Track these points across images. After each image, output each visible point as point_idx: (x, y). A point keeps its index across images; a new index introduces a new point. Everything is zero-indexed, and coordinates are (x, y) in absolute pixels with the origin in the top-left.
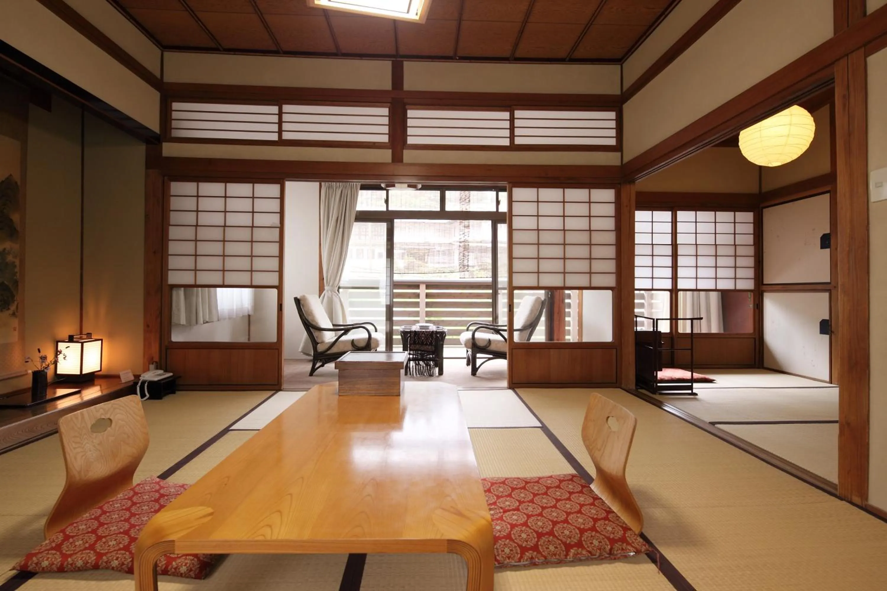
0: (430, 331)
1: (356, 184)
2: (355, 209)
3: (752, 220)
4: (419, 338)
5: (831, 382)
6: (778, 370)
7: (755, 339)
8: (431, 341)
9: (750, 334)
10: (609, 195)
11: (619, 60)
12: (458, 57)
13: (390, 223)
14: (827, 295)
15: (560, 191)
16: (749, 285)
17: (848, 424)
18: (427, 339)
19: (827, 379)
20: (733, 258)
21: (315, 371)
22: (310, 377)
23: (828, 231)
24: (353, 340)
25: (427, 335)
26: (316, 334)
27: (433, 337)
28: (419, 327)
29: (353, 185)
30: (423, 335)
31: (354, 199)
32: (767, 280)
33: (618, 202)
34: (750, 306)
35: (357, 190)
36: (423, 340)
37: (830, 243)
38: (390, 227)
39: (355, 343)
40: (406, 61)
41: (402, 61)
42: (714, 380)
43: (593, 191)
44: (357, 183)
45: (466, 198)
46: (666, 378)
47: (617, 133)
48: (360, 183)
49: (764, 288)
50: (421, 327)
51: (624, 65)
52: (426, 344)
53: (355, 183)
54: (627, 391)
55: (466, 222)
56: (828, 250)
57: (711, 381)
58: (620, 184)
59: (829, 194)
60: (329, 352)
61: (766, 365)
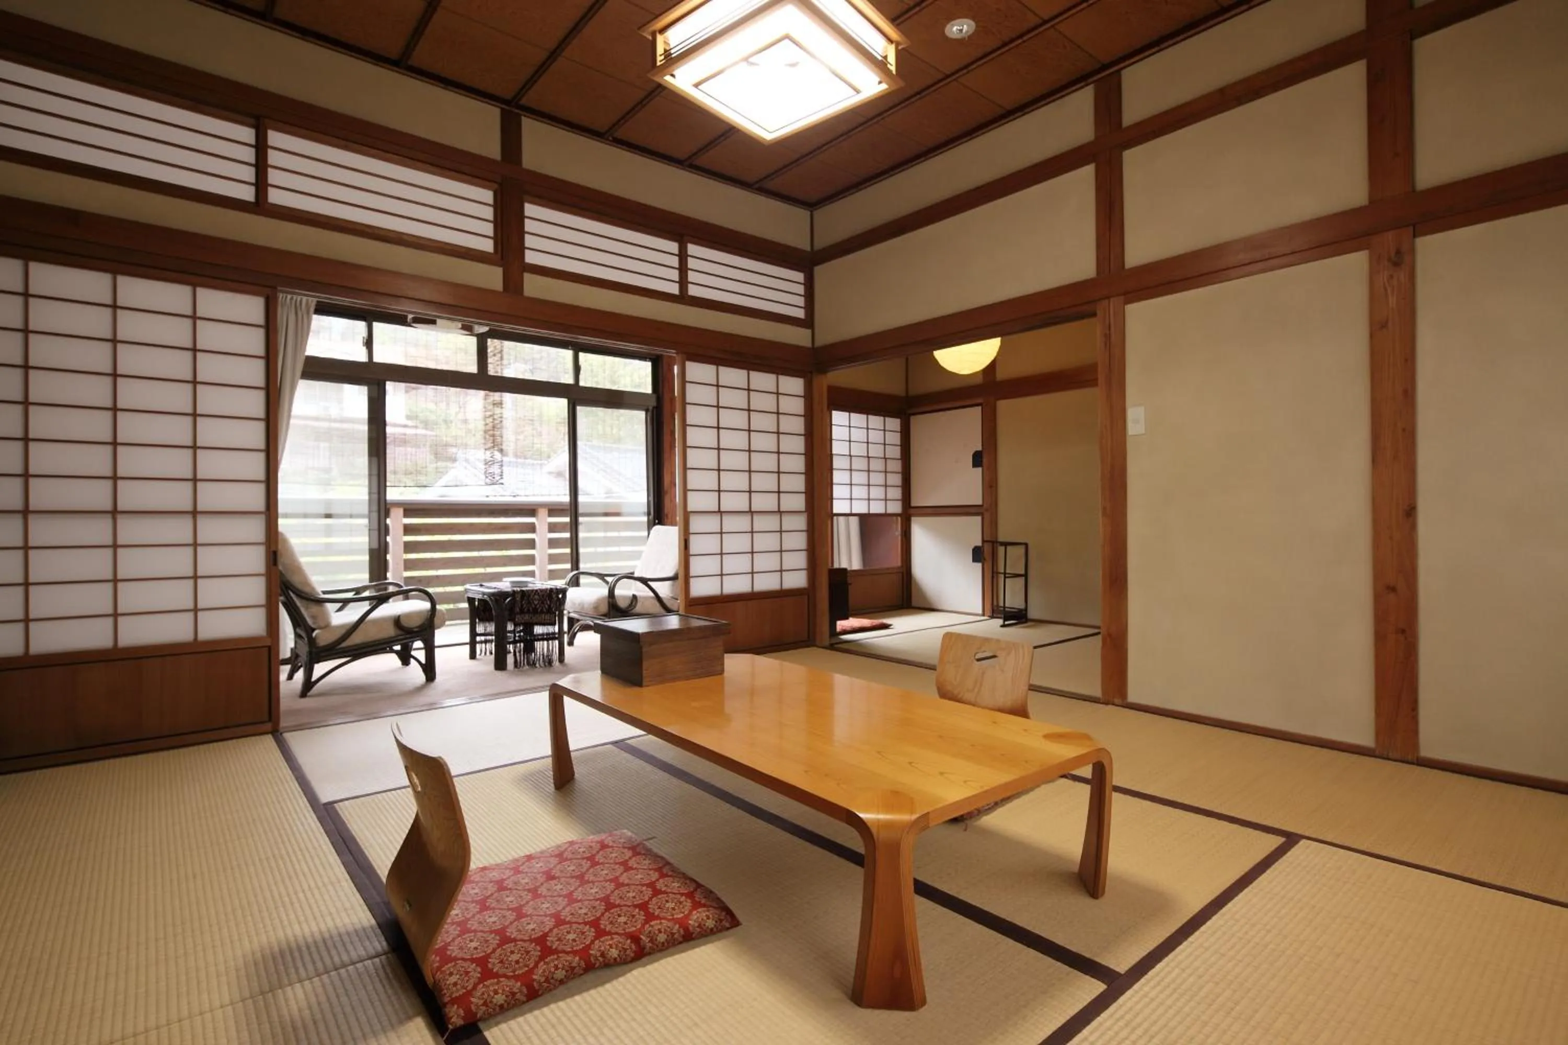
0: (547, 589)
1: (307, 301)
2: (305, 350)
3: (899, 429)
4: (529, 603)
5: (983, 615)
6: (930, 608)
7: (903, 573)
8: (549, 606)
9: (898, 568)
10: (794, 385)
11: (811, 205)
12: (613, 138)
13: (376, 387)
14: (979, 518)
15: (743, 373)
16: (895, 508)
17: (1110, 635)
18: (543, 603)
19: (980, 612)
20: (883, 474)
21: (312, 687)
22: (303, 700)
23: (980, 448)
24: (399, 616)
25: (543, 596)
26: (306, 612)
27: (552, 598)
28: (508, 584)
29: (301, 301)
30: (536, 597)
31: (302, 333)
32: (914, 503)
33: (808, 396)
34: (898, 532)
35: (308, 313)
36: (536, 605)
37: (982, 461)
38: (375, 395)
39: (405, 623)
40: (525, 116)
41: (521, 115)
42: (891, 625)
43: (783, 379)
44: (310, 299)
45: (497, 351)
46: (848, 629)
47: (806, 301)
48: (315, 300)
49: (912, 511)
50: (514, 583)
51: (815, 213)
52: (542, 612)
53: (305, 299)
54: (823, 648)
55: (496, 396)
56: (980, 469)
57: (886, 627)
58: (811, 372)
59: (980, 408)
60: (344, 645)
61: (914, 604)
